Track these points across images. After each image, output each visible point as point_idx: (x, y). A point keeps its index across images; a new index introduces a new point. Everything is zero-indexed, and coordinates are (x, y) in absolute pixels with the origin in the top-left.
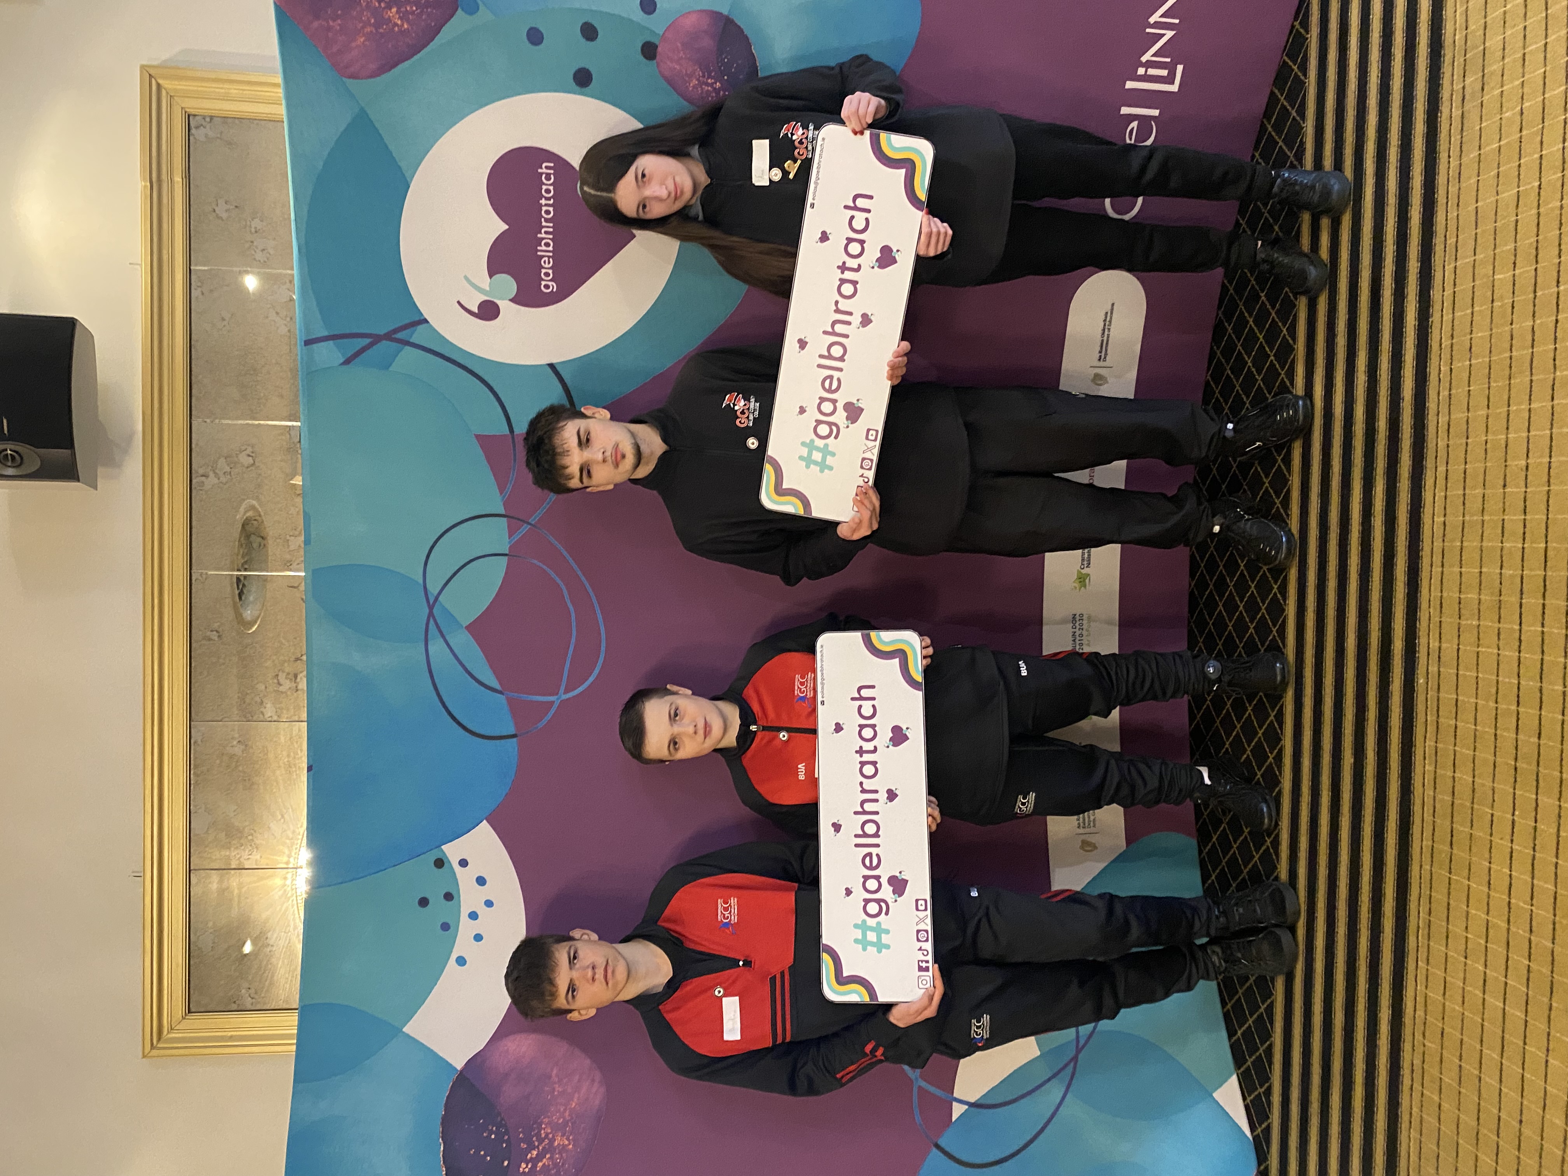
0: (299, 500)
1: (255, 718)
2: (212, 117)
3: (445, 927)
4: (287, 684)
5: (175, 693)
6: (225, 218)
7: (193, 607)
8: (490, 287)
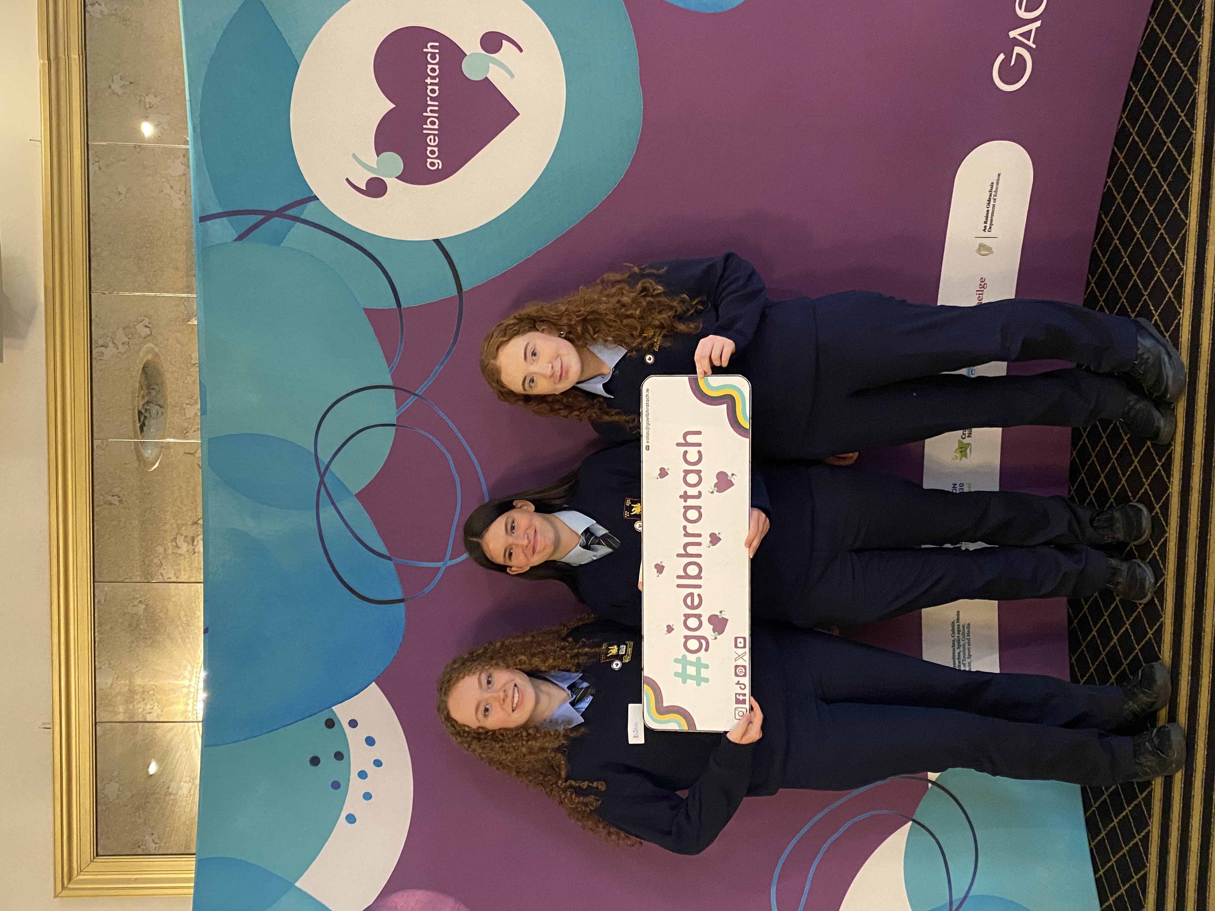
0: (195, 370)
1: (155, 579)
3: (336, 785)
4: (184, 547)
5: (79, 554)
6: (120, 93)
7: (95, 473)
8: (377, 165)
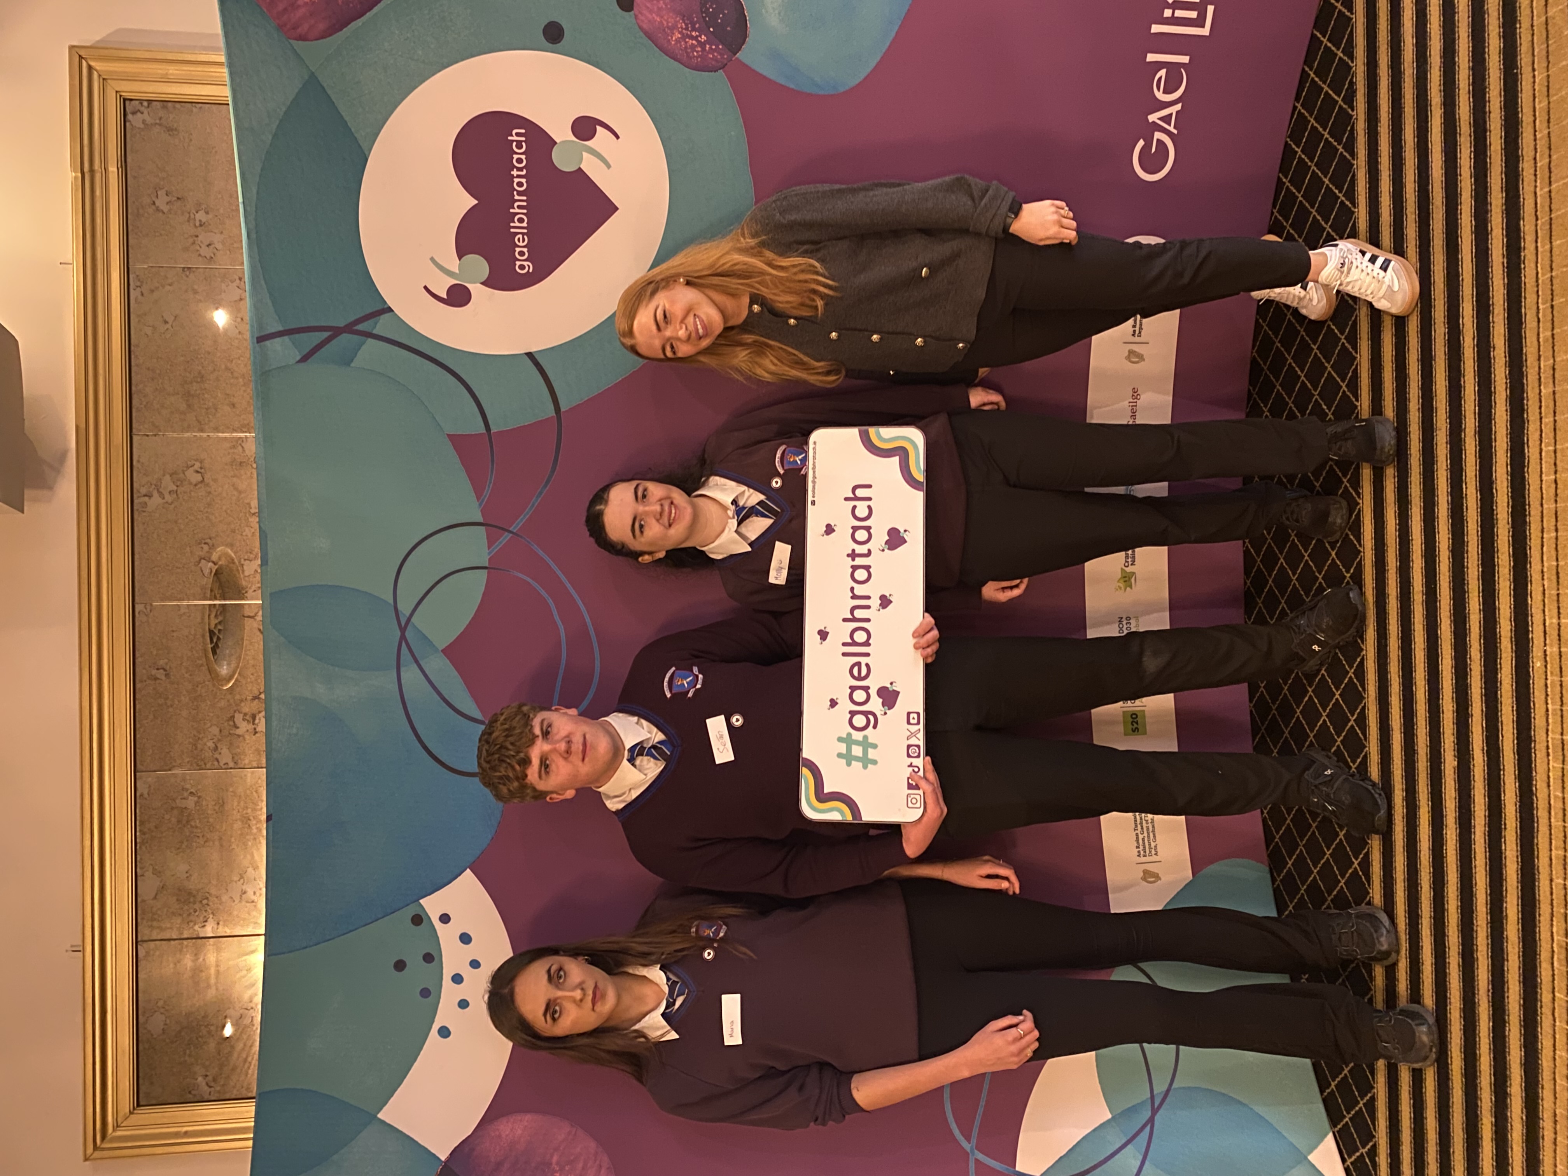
0: (254, 520)
1: (208, 766)
2: (150, 101)
3: (425, 993)
4: (244, 727)
5: (117, 738)
6: (165, 210)
7: (137, 643)
8: (459, 269)
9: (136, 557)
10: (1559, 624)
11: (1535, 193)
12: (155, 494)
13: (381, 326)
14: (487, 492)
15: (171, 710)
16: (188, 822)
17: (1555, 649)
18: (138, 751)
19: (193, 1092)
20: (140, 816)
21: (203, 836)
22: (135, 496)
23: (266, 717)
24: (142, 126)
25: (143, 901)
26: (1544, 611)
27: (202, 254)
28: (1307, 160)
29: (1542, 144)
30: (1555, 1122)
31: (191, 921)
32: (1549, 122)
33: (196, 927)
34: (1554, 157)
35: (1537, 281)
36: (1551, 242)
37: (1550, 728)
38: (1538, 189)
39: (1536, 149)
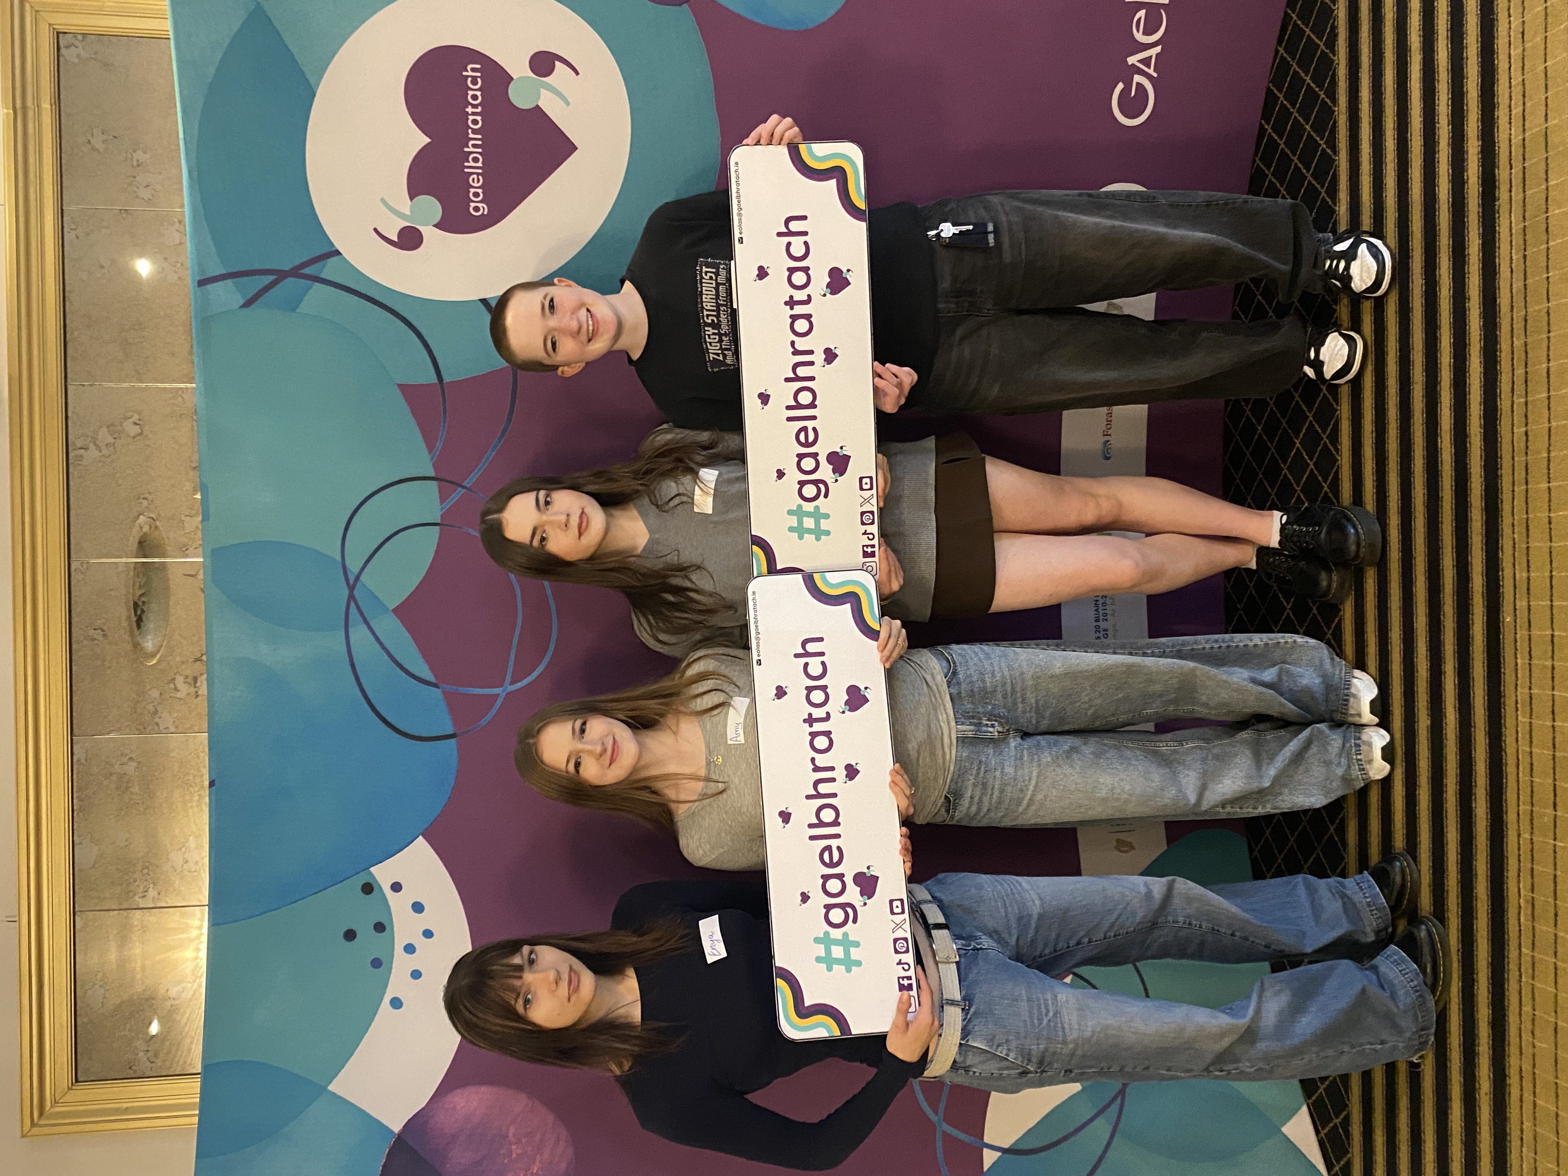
0: (195, 475)
1: (148, 730)
2: (84, 35)
3: (377, 963)
4: (184, 689)
5: (53, 702)
6: (101, 150)
7: (73, 602)
8: (411, 211)
9: (72, 512)
10: (1529, 578)
11: (1510, 141)
12: (92, 446)
13: (329, 270)
14: (439, 445)
15: (108, 671)
16: (127, 788)
17: (1525, 603)
18: (74, 714)
19: (134, 1068)
20: (77, 782)
21: (143, 803)
22: (70, 448)
23: (207, 680)
24: (77, 61)
25: (80, 870)
26: (1514, 565)
27: (141, 195)
28: (1289, 106)
29: (1517, 91)
30: (1521, 1078)
31: (131, 891)
32: (1523, 69)
33: (136, 898)
34: (1528, 105)
35: (1511, 230)
36: (1524, 192)
37: (1519, 682)
38: (1512, 136)
39: (1510, 97)
